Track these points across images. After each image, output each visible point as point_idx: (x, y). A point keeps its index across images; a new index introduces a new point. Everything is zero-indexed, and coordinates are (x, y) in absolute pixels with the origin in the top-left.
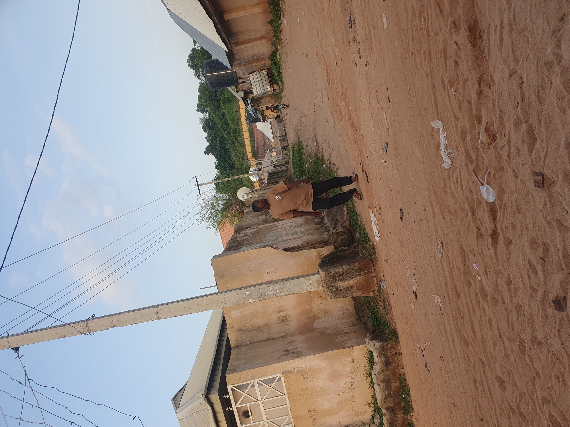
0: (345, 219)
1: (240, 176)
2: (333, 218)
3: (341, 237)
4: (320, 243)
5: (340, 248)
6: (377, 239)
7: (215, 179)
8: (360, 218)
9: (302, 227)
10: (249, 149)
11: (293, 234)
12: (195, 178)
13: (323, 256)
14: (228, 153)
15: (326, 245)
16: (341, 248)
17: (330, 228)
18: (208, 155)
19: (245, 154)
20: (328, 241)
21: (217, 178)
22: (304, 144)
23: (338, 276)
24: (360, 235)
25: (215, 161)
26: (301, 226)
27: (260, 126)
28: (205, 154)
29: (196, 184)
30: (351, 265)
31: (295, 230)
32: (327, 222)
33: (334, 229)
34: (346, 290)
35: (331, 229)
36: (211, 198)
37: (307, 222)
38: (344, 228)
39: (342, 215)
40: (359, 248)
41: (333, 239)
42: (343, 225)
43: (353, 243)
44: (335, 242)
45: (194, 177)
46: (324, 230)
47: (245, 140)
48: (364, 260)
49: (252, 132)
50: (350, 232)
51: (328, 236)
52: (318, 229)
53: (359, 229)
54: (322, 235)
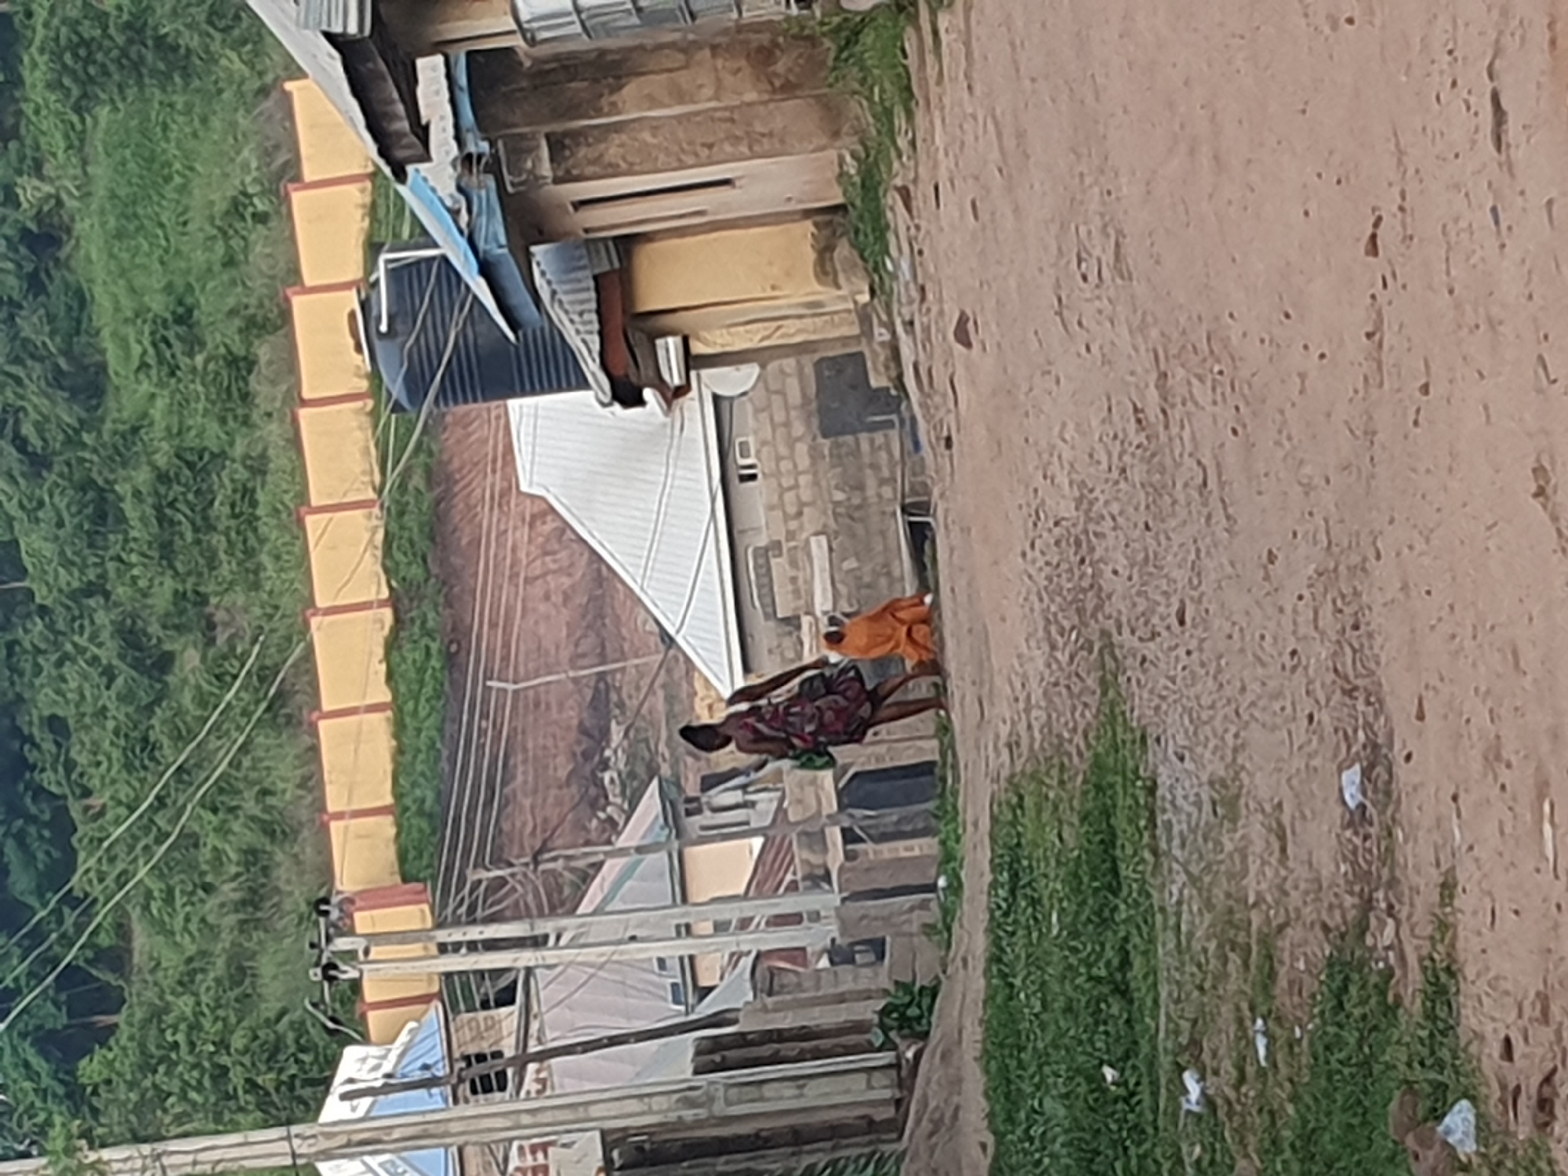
47: (322, 631)
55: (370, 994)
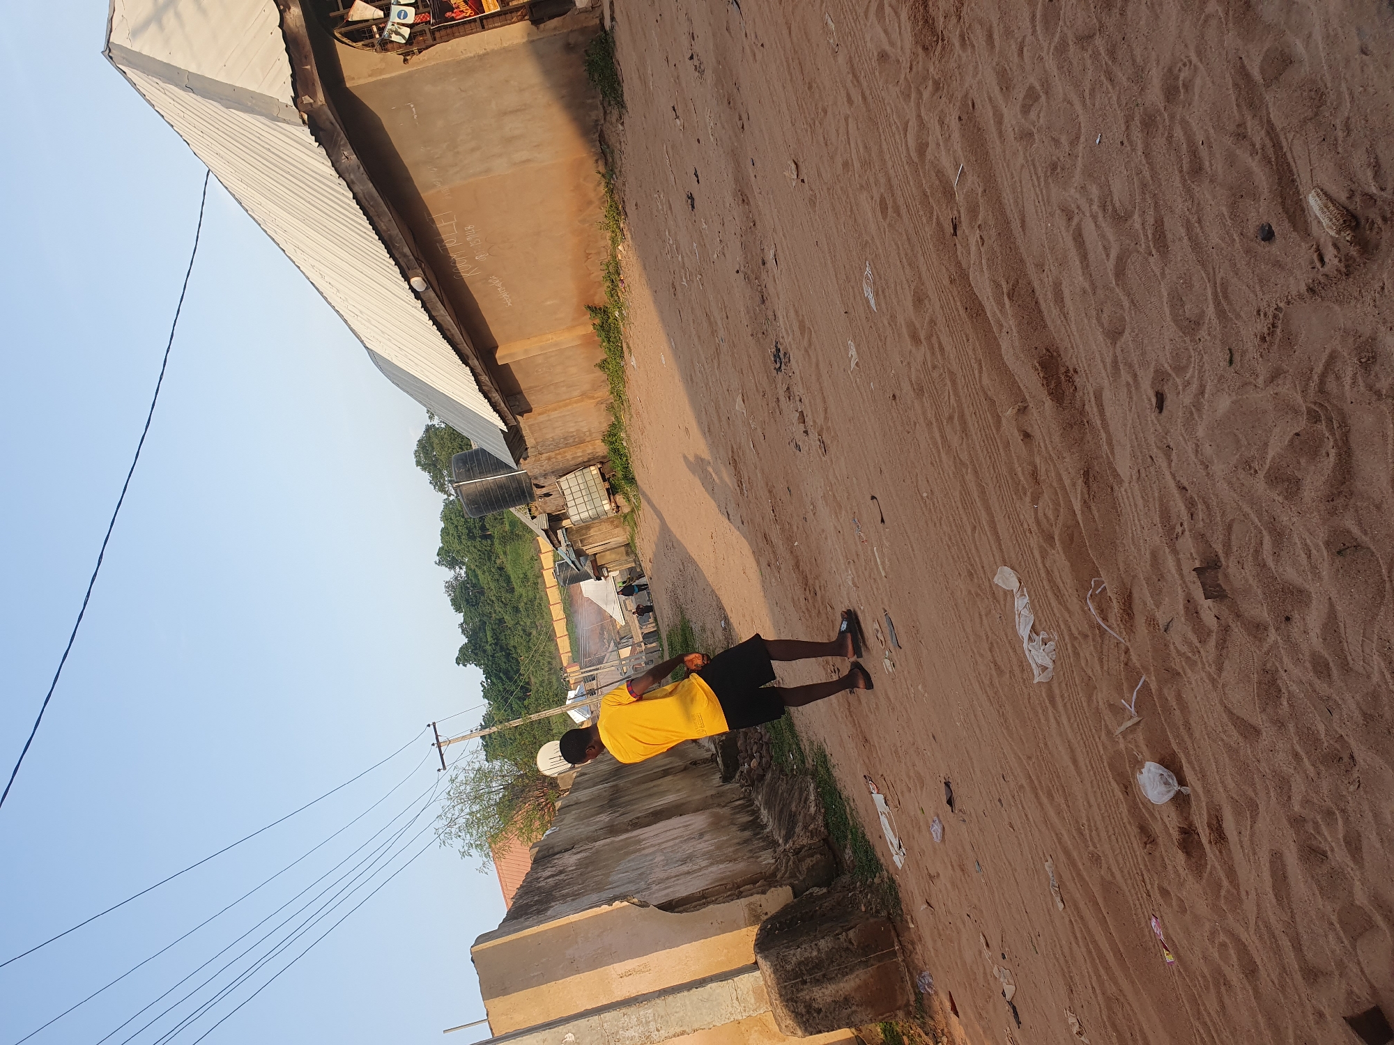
0: (813, 813)
1: (544, 714)
2: (781, 812)
3: (808, 861)
4: (754, 882)
5: (808, 892)
6: (898, 860)
7: (483, 724)
8: (850, 807)
9: (706, 838)
10: (564, 644)
11: (684, 861)
12: (432, 727)
13: (766, 917)
14: (513, 658)
15: (770, 887)
16: (811, 891)
17: (776, 837)
18: (465, 666)
19: (555, 655)
20: (774, 874)
21: (488, 721)
22: (696, 628)
23: (810, 972)
24: (854, 852)
25: (483, 678)
26: (701, 835)
27: (589, 587)
28: (458, 664)
29: (435, 742)
30: (839, 939)
31: (688, 848)
32: (768, 821)
33: (786, 842)
34: (832, 1009)
35: (781, 841)
36: (472, 776)
37: (717, 825)
38: (812, 837)
39: (805, 802)
40: (855, 888)
41: (787, 867)
42: (810, 828)
43: (838, 875)
44: (793, 876)
45: (429, 725)
46: (762, 844)
47: (555, 624)
48: (872, 920)
49: (570, 605)
50: (830, 848)
51: (773, 861)
52: (746, 841)
53: (850, 837)
54: (758, 857)
55: (572, 682)
